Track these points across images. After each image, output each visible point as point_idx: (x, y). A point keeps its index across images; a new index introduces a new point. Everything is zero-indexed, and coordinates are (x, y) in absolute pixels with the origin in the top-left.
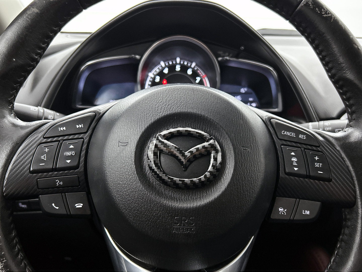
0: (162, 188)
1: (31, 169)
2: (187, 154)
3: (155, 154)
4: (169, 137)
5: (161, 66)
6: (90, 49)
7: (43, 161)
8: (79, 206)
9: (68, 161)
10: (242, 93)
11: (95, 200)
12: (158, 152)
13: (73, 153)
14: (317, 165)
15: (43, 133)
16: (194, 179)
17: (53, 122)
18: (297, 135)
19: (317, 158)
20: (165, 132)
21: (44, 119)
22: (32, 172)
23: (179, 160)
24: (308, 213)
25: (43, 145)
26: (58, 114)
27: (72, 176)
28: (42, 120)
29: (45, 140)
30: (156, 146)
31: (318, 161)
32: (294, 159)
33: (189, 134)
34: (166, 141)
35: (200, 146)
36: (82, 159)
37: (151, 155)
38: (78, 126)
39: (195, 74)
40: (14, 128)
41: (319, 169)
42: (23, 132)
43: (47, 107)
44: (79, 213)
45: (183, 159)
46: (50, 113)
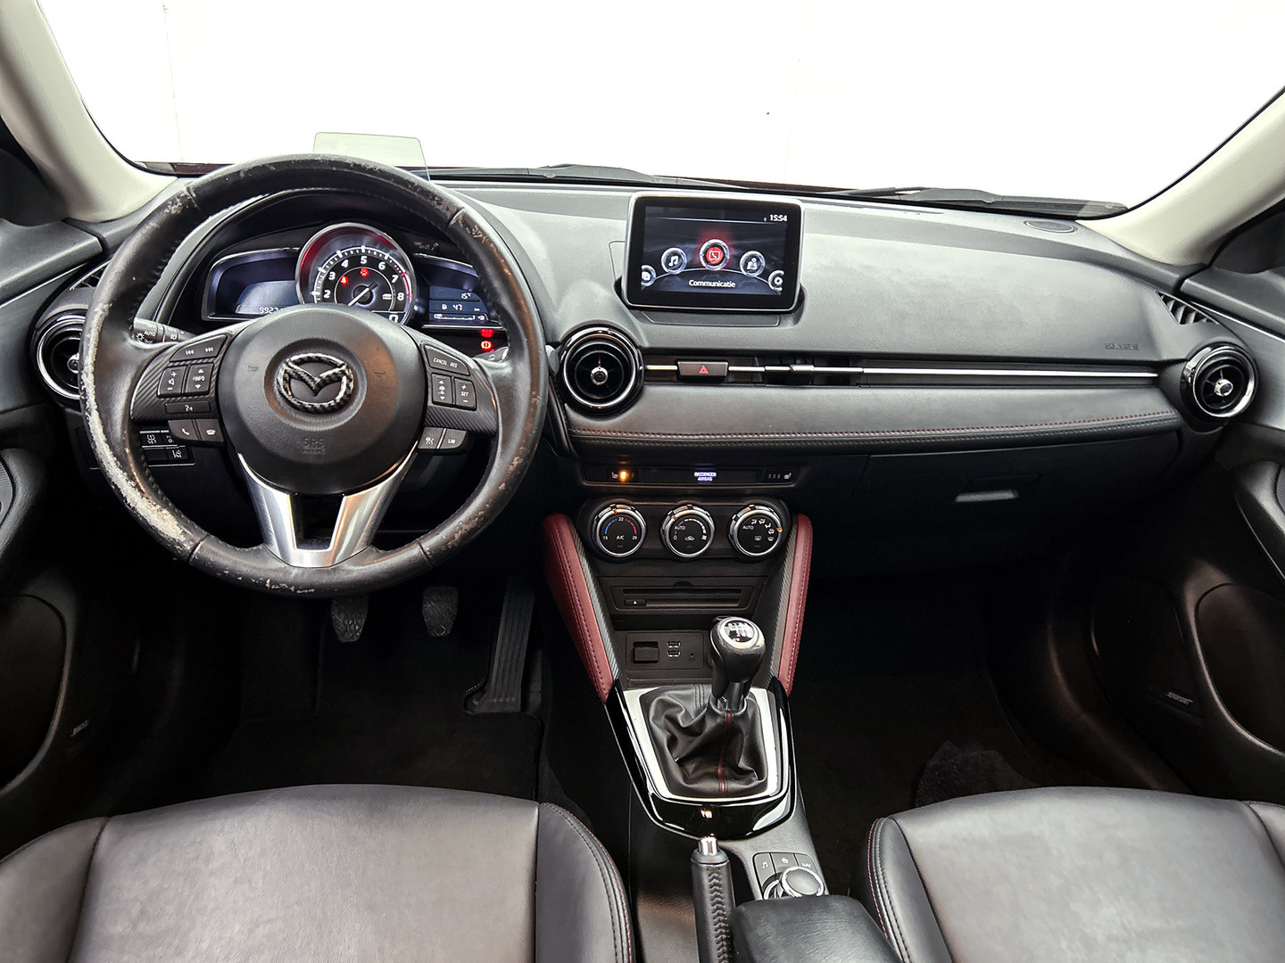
0: (293, 413)
1: (159, 394)
2: (318, 380)
3: (284, 379)
4: (300, 363)
5: (338, 257)
6: (221, 239)
7: (171, 385)
8: (211, 432)
9: (198, 386)
10: (463, 300)
11: (229, 428)
12: (288, 378)
13: (203, 378)
14: (463, 394)
15: (169, 356)
16: (324, 404)
17: (179, 345)
18: (449, 364)
19: (464, 387)
20: (295, 358)
21: (165, 341)
22: (160, 397)
23: (309, 385)
24: (453, 441)
25: (170, 370)
26: (182, 332)
27: (203, 402)
28: (162, 341)
29: (171, 364)
30: (286, 371)
31: (465, 390)
32: (442, 388)
33: (319, 360)
34: (295, 367)
35: (330, 372)
36: (213, 384)
37: (281, 381)
38: (207, 350)
39: (390, 270)
40: (136, 351)
41: (465, 398)
42: (147, 356)
43: (164, 321)
44: (211, 440)
45: (312, 384)
46: (172, 331)
